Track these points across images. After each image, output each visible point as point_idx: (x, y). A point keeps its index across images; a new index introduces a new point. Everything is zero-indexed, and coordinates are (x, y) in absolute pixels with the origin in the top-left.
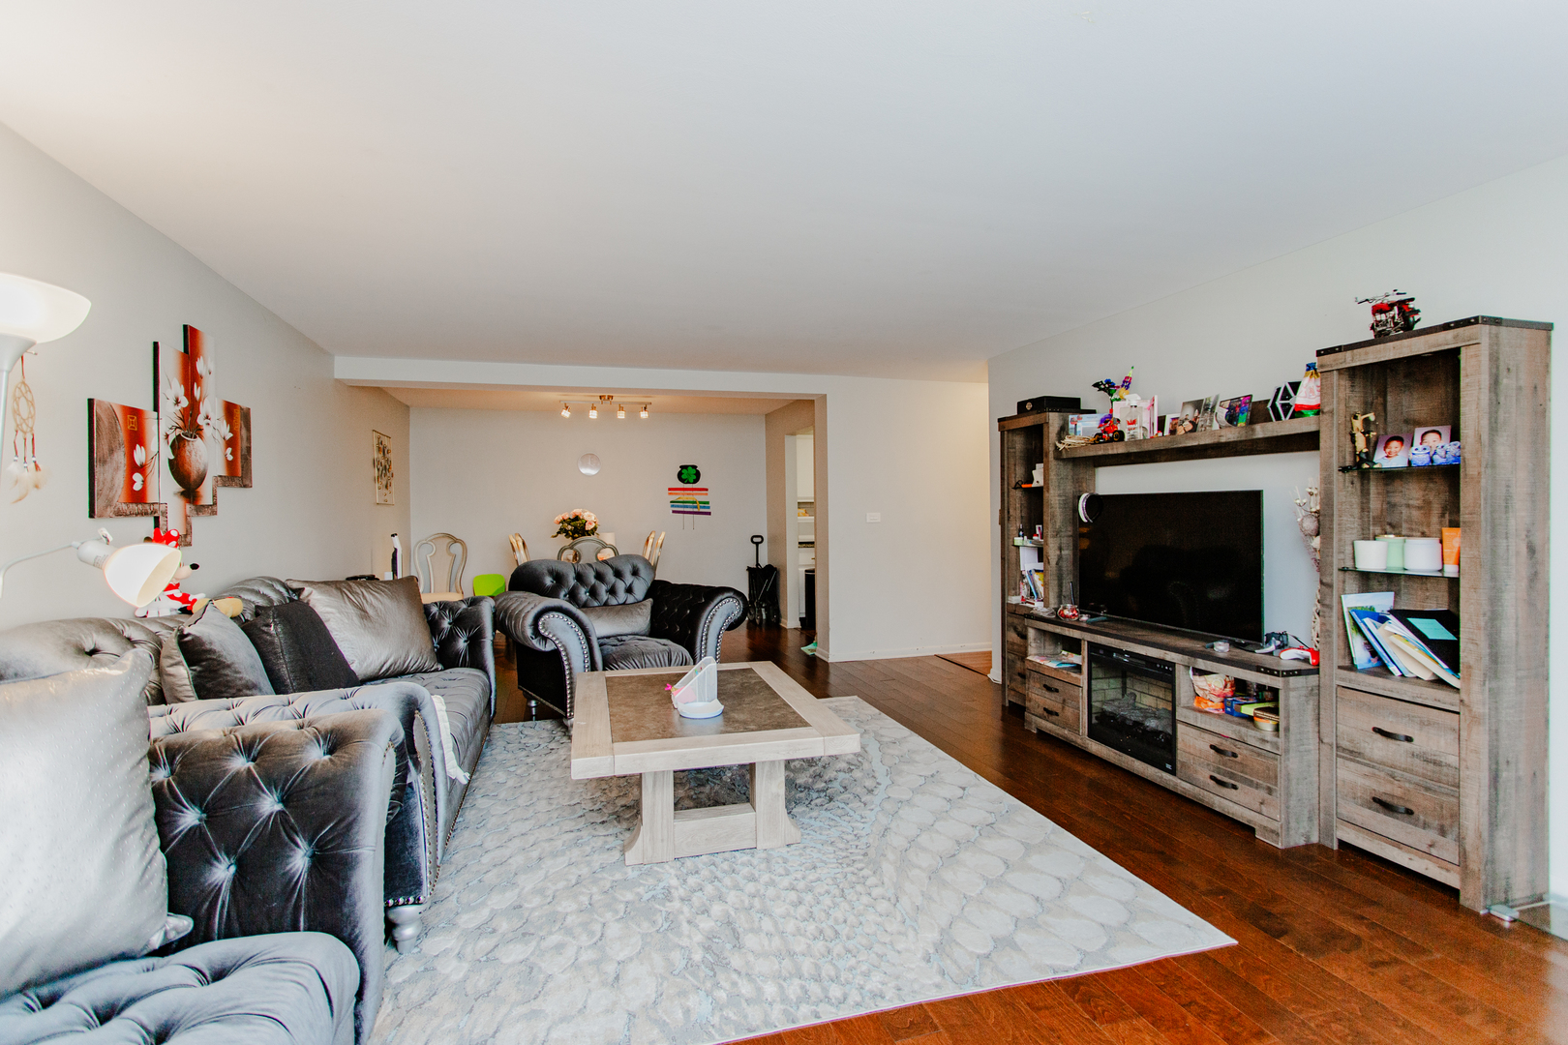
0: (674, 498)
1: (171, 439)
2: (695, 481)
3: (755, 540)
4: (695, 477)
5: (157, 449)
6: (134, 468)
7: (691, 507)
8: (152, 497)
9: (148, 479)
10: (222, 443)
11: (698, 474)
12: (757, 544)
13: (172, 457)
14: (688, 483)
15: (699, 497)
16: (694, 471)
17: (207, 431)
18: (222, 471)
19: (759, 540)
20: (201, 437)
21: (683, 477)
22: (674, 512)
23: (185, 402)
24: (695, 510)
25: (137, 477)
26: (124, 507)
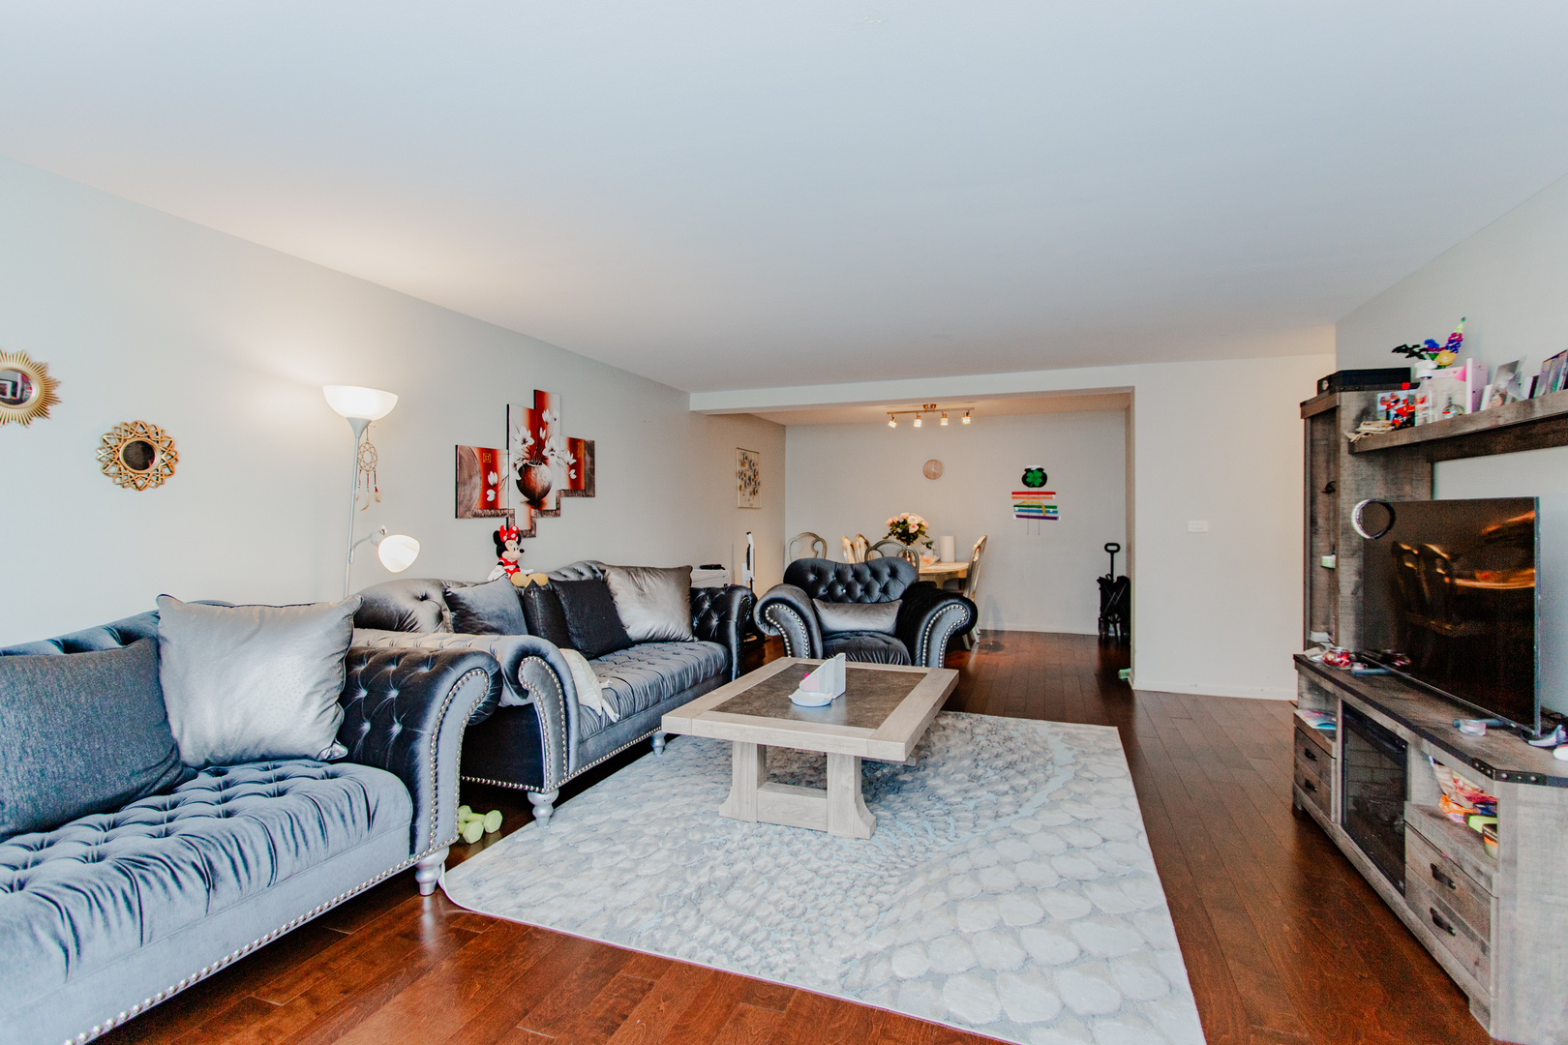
0: (1018, 502)
1: (518, 468)
2: (1042, 484)
3: (1110, 548)
4: (1041, 480)
5: (507, 473)
6: (487, 486)
7: (1036, 511)
8: (502, 504)
9: (500, 494)
10: (566, 467)
11: (1044, 478)
12: (1112, 553)
13: (520, 478)
14: (1034, 486)
15: (1045, 501)
16: (1040, 474)
17: (551, 460)
18: (566, 486)
19: (1114, 548)
20: (546, 464)
21: (1028, 480)
22: (1018, 516)
23: (531, 442)
24: (1041, 515)
25: (491, 493)
26: (480, 511)
